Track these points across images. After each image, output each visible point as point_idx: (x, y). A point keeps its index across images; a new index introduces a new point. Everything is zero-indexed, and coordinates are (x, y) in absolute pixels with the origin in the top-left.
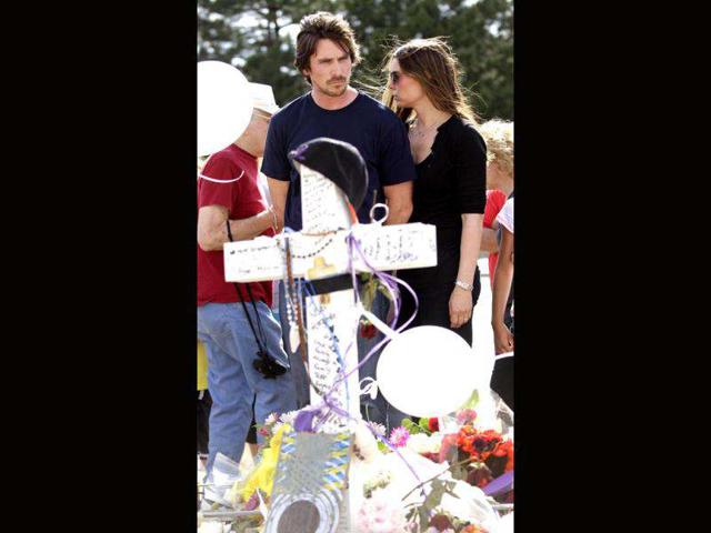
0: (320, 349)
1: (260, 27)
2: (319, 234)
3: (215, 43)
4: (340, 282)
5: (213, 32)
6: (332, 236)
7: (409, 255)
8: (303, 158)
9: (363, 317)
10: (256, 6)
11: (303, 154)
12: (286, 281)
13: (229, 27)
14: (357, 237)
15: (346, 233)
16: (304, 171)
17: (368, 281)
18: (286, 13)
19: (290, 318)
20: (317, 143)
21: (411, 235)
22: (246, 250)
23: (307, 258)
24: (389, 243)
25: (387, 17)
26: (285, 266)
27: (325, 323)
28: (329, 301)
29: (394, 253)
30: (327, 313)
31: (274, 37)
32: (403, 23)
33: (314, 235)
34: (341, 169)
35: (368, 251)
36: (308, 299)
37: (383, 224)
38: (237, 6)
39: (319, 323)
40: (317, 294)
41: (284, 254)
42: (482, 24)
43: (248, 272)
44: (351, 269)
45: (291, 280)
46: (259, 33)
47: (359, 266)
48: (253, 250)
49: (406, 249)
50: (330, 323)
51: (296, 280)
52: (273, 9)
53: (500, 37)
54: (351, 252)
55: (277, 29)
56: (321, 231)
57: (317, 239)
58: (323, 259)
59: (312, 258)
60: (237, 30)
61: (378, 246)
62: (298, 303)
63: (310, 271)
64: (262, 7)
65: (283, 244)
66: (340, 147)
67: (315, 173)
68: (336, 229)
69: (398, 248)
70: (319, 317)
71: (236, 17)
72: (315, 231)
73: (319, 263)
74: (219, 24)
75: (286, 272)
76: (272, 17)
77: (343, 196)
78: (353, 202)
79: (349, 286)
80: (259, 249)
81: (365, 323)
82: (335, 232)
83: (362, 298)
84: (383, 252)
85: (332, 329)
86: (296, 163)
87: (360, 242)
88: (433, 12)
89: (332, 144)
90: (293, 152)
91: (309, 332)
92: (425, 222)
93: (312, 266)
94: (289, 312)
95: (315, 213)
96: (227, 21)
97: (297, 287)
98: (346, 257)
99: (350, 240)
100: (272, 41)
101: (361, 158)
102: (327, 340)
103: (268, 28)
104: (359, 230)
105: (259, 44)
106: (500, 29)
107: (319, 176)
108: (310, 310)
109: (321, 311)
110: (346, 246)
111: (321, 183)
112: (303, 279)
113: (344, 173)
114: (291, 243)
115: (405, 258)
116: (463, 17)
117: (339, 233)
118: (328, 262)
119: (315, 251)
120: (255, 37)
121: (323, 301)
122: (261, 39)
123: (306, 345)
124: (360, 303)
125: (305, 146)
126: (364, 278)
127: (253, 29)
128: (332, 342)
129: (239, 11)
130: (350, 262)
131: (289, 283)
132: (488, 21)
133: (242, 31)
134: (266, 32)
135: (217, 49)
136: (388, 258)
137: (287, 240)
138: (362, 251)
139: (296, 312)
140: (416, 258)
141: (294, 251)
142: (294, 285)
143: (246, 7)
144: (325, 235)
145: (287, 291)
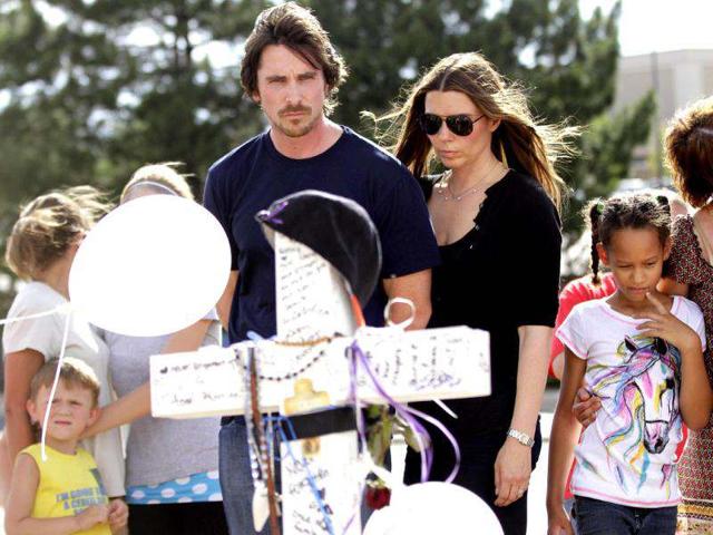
0: (303, 525)
1: (162, 46)
2: (303, 344)
3: (92, 69)
4: (336, 419)
5: (88, 52)
6: (323, 346)
7: (448, 377)
8: (279, 222)
9: (373, 477)
10: (157, 11)
11: (279, 215)
12: (248, 417)
13: (113, 46)
14: (364, 347)
15: (347, 342)
16: (280, 242)
17: (378, 419)
18: (203, 25)
19: (255, 475)
20: (302, 198)
21: (451, 346)
22: (185, 368)
23: (285, 381)
24: (415, 358)
25: (362, 34)
26: (249, 394)
27: (311, 484)
28: (318, 448)
29: (423, 373)
30: (313, 469)
31: (183, 61)
32: (387, 44)
33: (294, 344)
34: (340, 239)
35: (382, 371)
36: (284, 447)
37: (407, 329)
38: (126, 12)
39: (301, 485)
40: (299, 437)
41: (247, 374)
42: (511, 46)
43: (189, 401)
44: (354, 399)
45: (258, 416)
46: (160, 56)
47: (367, 395)
48: (196, 367)
49: (442, 367)
50: (319, 485)
51: (265, 415)
52: (183, 18)
53: (538, 68)
54: (354, 372)
55: (189, 49)
56: (306, 339)
57: (300, 350)
58: (309, 383)
59: (293, 380)
60: (126, 50)
61: (398, 363)
62: (267, 452)
63: (288, 400)
64: (165, 14)
65: (246, 359)
66: (338, 205)
67: (297, 245)
68: (330, 335)
69: (431, 367)
70: (301, 476)
71: (125, 27)
72: (296, 338)
73: (302, 387)
74: (97, 41)
75: (250, 403)
76: (181, 31)
77: (343, 283)
78: (357, 292)
79: (351, 426)
80: (207, 366)
81: (374, 484)
82: (329, 340)
83: (371, 447)
84: (406, 373)
85: (321, 494)
86: (267, 230)
87: (368, 356)
88: (435, 26)
89: (327, 200)
90: (263, 212)
91: (285, 497)
92: (473, 326)
93: (291, 394)
94: (254, 466)
95: (297, 309)
96: (111, 35)
97: (265, 427)
98: (346, 379)
99: (354, 352)
100: (181, 68)
101: (371, 225)
102: (315, 510)
103: (175, 48)
104: (368, 336)
105: (160, 72)
106: (538, 54)
107: (306, 250)
108: (286, 463)
109: (306, 463)
110: (347, 363)
111: (308, 261)
112: (276, 414)
113: (344, 246)
114: (258, 356)
115: (441, 381)
116: (482, 33)
117: (336, 341)
118: (317, 388)
119: (297, 370)
120: (155, 62)
121: (308, 449)
122: (163, 64)
123: (280, 519)
124: (366, 454)
125: (284, 201)
126: (375, 413)
127: (151, 49)
128: (321, 515)
129: (129, 20)
130: (353, 387)
131: (253, 420)
132: (520, 40)
133: (134, 52)
134: (171, 55)
135: (94, 79)
136: (414, 381)
137: (252, 351)
138: (372, 368)
139: (264, 467)
140: (458, 383)
141: (264, 369)
142: (262, 424)
143: (139, 13)
144: (312, 344)
145: (250, 433)
